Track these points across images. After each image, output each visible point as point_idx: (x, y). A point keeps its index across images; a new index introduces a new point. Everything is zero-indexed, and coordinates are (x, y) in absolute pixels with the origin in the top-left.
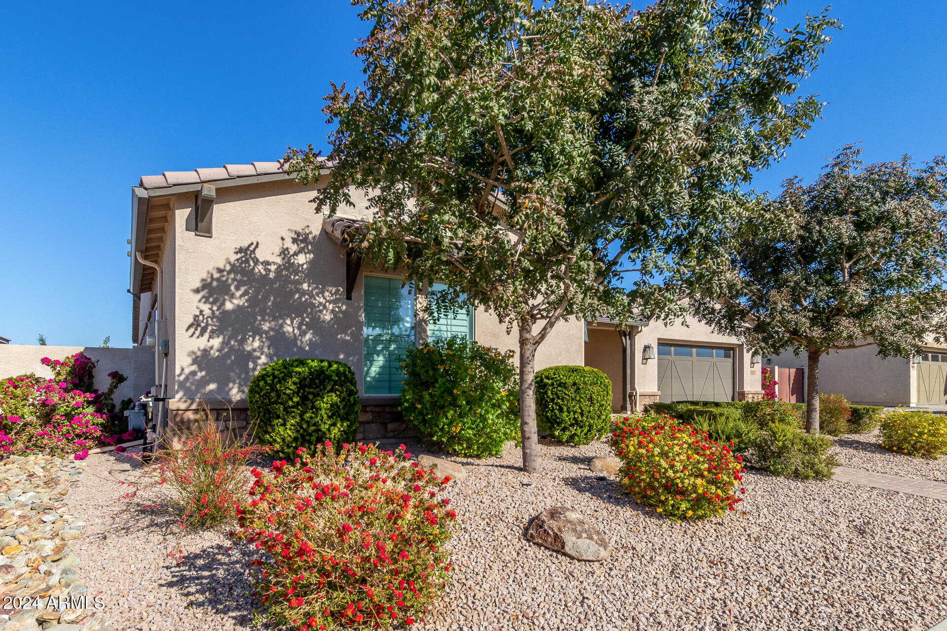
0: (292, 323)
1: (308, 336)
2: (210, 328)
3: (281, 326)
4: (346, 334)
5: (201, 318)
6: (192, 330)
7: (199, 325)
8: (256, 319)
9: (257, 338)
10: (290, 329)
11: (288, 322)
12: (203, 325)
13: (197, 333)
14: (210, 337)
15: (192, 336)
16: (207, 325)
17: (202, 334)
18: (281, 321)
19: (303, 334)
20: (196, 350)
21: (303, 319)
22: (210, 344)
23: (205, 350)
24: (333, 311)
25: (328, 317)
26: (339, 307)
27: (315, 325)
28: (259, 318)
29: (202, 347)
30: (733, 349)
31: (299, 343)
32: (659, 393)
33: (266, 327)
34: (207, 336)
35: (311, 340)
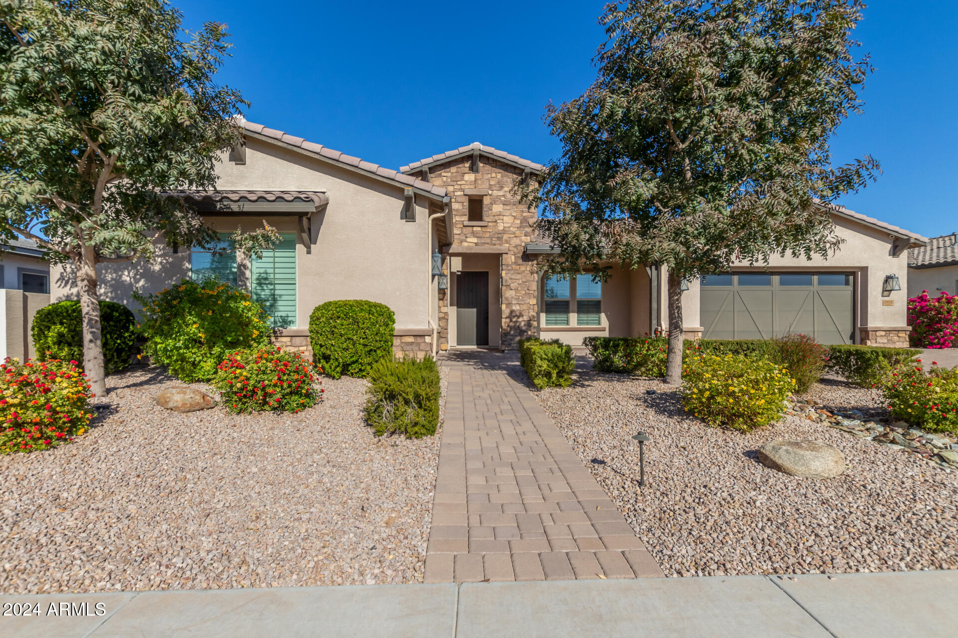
0: (129, 273)
1: (142, 283)
2: (71, 281)
3: (121, 276)
4: (172, 280)
5: (65, 274)
6: (59, 283)
7: (64, 279)
8: (102, 273)
9: (103, 285)
10: (128, 279)
11: (126, 273)
12: (66, 279)
13: (63, 285)
14: (71, 287)
15: (59, 287)
16: (69, 279)
17: (65, 285)
18: (120, 273)
19: (137, 281)
20: (62, 296)
21: (138, 271)
22: (70, 292)
23: (68, 296)
24: (161, 263)
25: (157, 268)
26: (166, 260)
27: (147, 274)
28: (104, 271)
29: (66, 295)
30: (854, 274)
31: (134, 289)
32: (702, 329)
33: (109, 277)
34: (69, 286)
35: (143, 286)
